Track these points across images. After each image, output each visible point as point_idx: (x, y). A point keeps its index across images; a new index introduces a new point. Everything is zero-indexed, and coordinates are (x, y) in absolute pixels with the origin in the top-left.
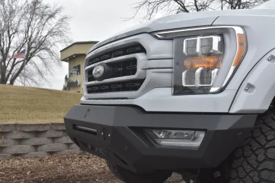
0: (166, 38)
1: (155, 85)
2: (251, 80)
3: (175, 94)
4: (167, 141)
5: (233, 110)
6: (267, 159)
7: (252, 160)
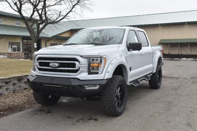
0: (85, 58)
1: (82, 72)
2: (108, 70)
3: (89, 74)
4: (88, 88)
5: (105, 78)
6: (111, 89)
7: (107, 90)
